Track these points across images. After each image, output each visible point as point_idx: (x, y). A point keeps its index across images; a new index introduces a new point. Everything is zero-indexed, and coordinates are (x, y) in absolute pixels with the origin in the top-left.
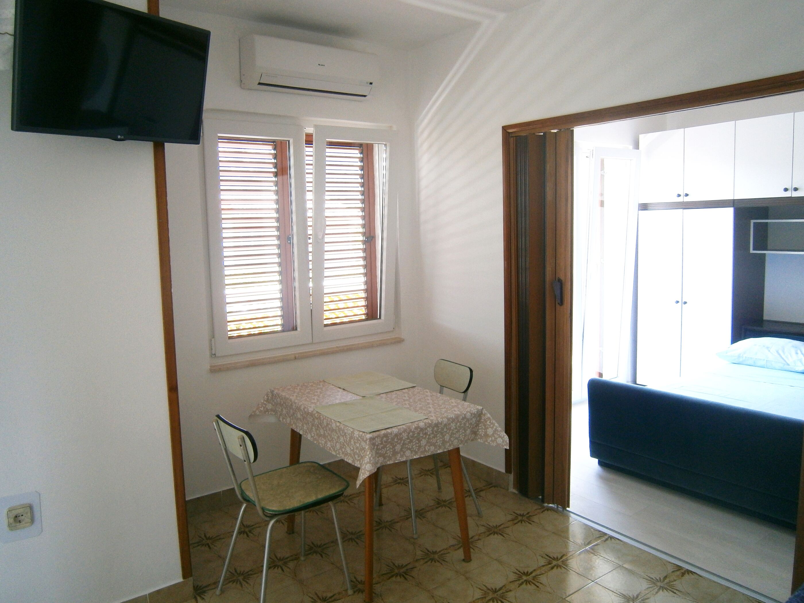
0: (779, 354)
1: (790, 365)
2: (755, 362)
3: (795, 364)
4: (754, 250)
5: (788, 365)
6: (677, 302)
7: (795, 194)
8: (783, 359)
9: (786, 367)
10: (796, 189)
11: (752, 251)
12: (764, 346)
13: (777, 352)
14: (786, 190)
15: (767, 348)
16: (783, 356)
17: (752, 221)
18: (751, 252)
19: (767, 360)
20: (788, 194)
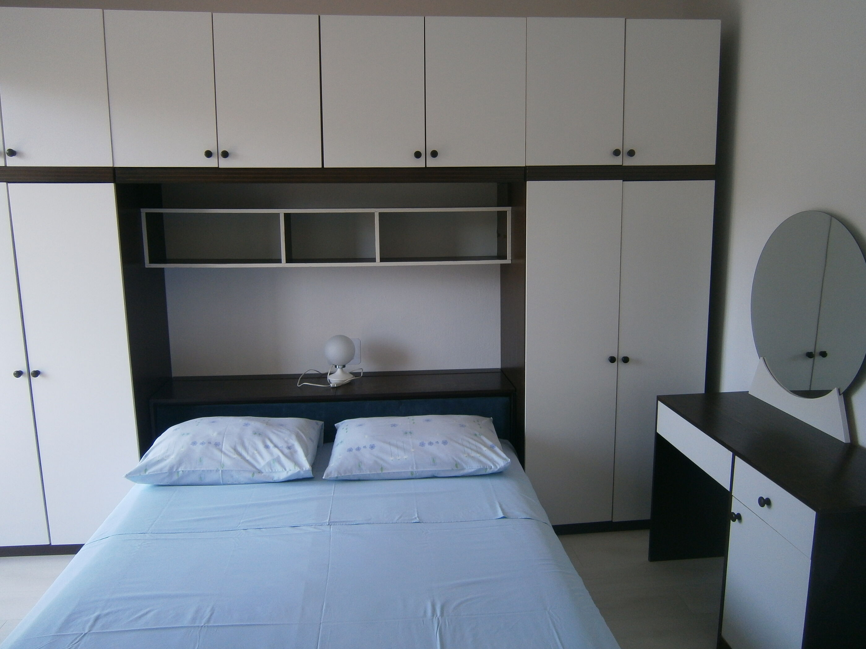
0: (240, 454)
1: (262, 473)
2: (201, 478)
3: (272, 470)
4: (151, 262)
5: (260, 472)
6: (19, 374)
7: (225, 164)
8: (247, 461)
9: (257, 477)
10: (225, 154)
11: (148, 265)
12: (210, 443)
13: (235, 450)
14: (209, 154)
15: (217, 445)
16: (248, 458)
17: (144, 211)
18: (146, 267)
19: (222, 471)
20: (211, 163)
